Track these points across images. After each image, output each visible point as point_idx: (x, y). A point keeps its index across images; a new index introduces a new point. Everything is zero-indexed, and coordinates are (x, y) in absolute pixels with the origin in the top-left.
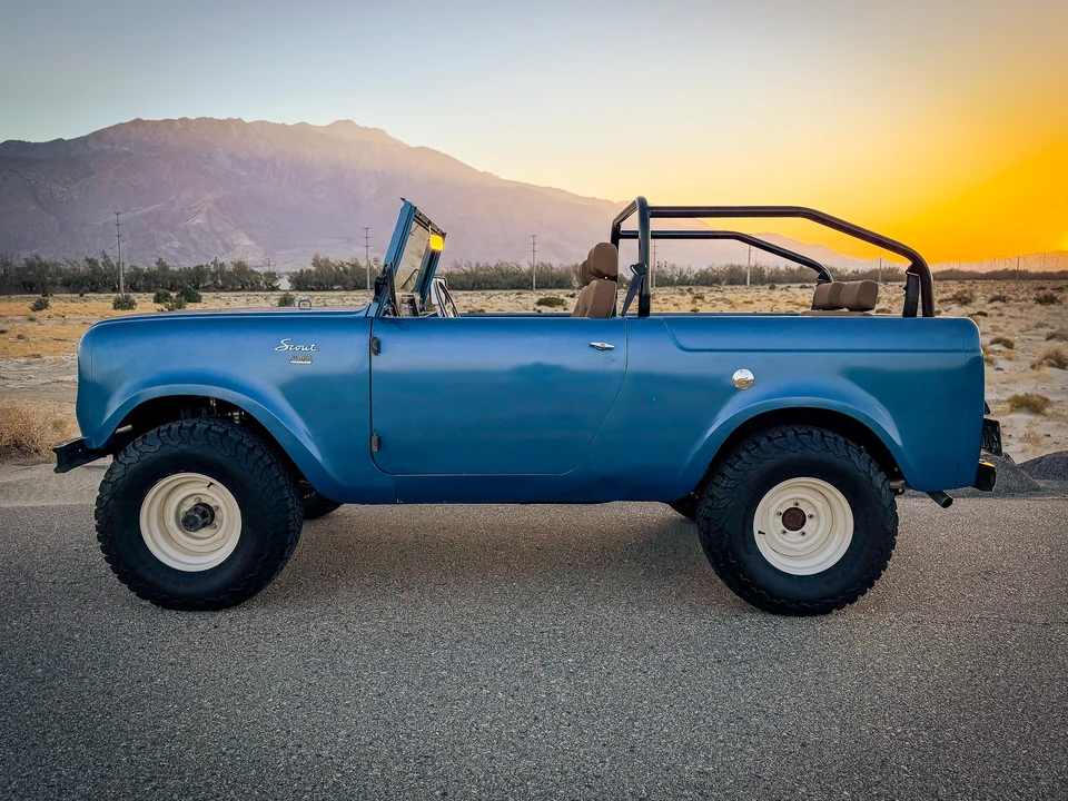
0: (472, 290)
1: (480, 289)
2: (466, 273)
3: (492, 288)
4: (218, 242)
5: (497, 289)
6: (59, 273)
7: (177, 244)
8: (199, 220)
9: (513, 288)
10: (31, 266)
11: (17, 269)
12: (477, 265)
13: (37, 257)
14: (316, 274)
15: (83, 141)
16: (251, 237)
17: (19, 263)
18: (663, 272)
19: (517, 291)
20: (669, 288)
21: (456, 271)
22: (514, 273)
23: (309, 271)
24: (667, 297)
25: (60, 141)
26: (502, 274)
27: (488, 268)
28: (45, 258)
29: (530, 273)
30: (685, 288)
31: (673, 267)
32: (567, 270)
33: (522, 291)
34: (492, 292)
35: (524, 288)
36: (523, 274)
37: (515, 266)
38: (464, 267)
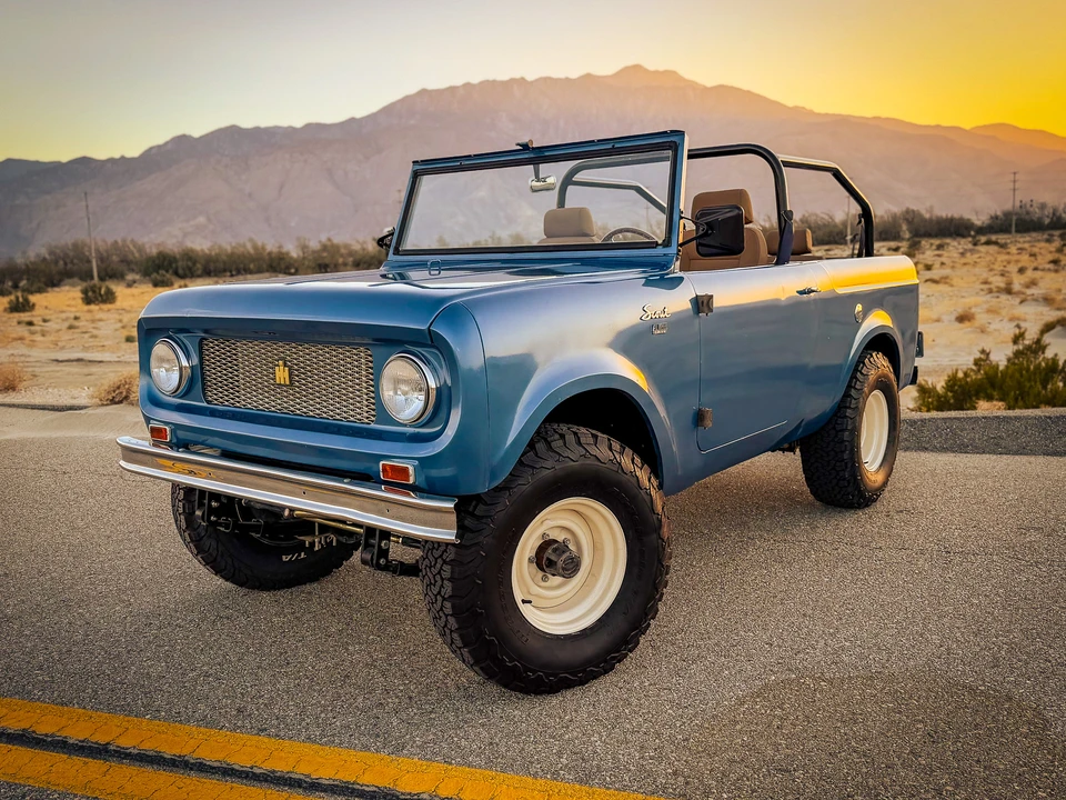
4: (502, 214)
6: (351, 253)
7: (461, 219)
8: (482, 193)
9: (822, 242)
10: (325, 248)
11: (314, 252)
13: (329, 240)
15: (372, 117)
16: (532, 206)
17: (314, 245)
18: (1028, 213)
19: (827, 247)
20: (1034, 235)
22: (825, 225)
24: (1026, 246)
25: (353, 120)
26: (810, 227)
28: (336, 240)
29: (844, 224)
30: (1057, 233)
31: (1043, 206)
32: (895, 217)
33: (832, 246)
35: (836, 243)
36: (835, 226)
37: (827, 217)
38: (763, 223)
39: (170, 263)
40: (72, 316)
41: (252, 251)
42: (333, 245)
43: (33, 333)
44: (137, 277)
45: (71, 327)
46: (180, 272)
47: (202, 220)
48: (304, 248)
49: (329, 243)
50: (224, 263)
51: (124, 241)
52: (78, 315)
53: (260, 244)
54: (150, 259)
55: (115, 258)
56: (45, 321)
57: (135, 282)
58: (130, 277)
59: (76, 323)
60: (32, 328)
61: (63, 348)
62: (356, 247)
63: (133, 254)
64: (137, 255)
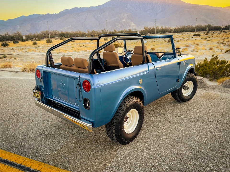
0: (180, 32)
1: (182, 32)
2: (179, 29)
3: (185, 32)
4: (128, 25)
5: (186, 32)
6: (98, 33)
7: (120, 26)
8: (124, 20)
9: (190, 31)
10: (92, 32)
12: (182, 26)
14: (145, 31)
15: (103, 5)
16: (134, 23)
17: (90, 31)
19: (191, 32)
21: (176, 28)
22: (191, 28)
23: (143, 30)
25: (99, 6)
26: (188, 28)
27: (185, 27)
28: (95, 30)
29: (195, 27)
32: (206, 26)
33: (192, 32)
34: (185, 33)
35: (193, 31)
36: (193, 28)
37: (192, 26)
38: (179, 27)
39: (64, 35)
40: (44, 45)
41: (79, 33)
42: (94, 31)
43: (36, 49)
44: (58, 37)
45: (43, 48)
46: (65, 37)
47: (70, 26)
48: (88, 32)
49: (93, 31)
50: (74, 35)
51: (55, 30)
52: (45, 45)
53: (80, 31)
54: (60, 34)
55: (54, 34)
56: (39, 46)
57: (57, 38)
58: (56, 37)
59: (44, 47)
60: (36, 48)
61: (41, 52)
62: (99, 32)
63: (57, 33)
64: (58, 33)
